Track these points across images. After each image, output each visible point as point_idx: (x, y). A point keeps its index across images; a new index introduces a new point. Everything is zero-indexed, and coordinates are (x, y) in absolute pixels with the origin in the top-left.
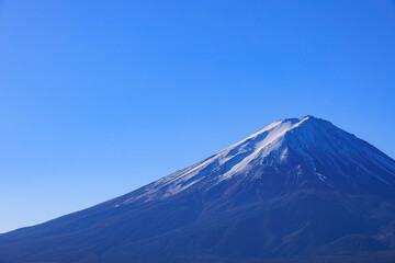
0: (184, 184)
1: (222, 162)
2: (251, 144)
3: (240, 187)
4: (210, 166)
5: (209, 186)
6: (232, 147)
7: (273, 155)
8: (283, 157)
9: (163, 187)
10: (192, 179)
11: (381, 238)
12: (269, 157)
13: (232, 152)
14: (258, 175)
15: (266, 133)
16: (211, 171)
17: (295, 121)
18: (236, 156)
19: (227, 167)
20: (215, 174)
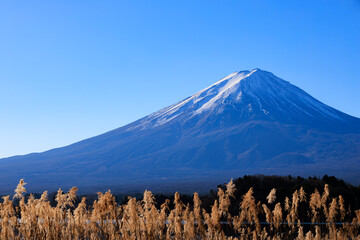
0: (169, 117)
1: (195, 102)
2: (216, 89)
3: (208, 119)
4: (186, 105)
5: (186, 119)
6: (202, 91)
7: (231, 97)
8: (238, 98)
9: (153, 119)
10: (174, 114)
11: (308, 155)
12: (228, 98)
13: (202, 95)
14: (221, 110)
15: (227, 81)
16: (187, 108)
17: (247, 72)
18: (205, 97)
19: (198, 105)
20: (190, 110)
